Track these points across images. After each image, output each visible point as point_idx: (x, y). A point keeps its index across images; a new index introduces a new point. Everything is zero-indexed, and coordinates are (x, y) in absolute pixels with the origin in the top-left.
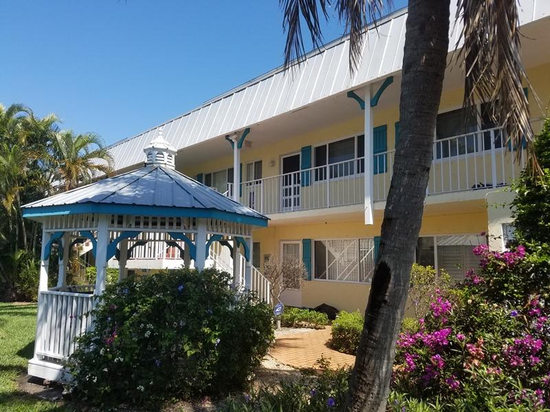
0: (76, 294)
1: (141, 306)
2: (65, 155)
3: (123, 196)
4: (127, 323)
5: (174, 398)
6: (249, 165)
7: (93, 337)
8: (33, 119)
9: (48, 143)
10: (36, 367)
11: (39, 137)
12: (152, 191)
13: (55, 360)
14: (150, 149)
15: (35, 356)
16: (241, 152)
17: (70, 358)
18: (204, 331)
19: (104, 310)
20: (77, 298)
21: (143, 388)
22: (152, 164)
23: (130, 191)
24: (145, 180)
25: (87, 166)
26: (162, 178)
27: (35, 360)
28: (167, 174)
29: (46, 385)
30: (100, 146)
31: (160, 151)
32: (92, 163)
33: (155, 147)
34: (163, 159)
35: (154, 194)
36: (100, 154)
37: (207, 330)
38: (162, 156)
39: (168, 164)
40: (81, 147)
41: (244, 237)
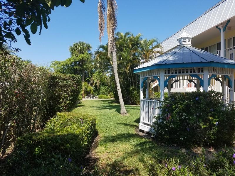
0: (153, 101)
1: (180, 106)
2: (145, 49)
3: (170, 61)
4: (174, 112)
5: (196, 145)
6: (229, 40)
7: (161, 116)
8: (133, 37)
9: (139, 45)
10: (141, 126)
11: (135, 43)
12: (182, 57)
13: (147, 124)
14: (180, 39)
15: (141, 122)
16: (225, 33)
17: (153, 124)
18: (209, 119)
19: (165, 107)
20: (154, 102)
21: (182, 139)
22: (181, 45)
23: (172, 58)
24: (178, 53)
25: (153, 52)
26: (186, 51)
27: (141, 124)
28: (188, 49)
29: (145, 133)
30: (157, 43)
31: (184, 39)
32: (154, 51)
33: (182, 37)
34: (186, 42)
35: (183, 58)
36: (158, 46)
37: (211, 118)
38: (185, 41)
39: (188, 44)
40: (150, 44)
41: (229, 75)
